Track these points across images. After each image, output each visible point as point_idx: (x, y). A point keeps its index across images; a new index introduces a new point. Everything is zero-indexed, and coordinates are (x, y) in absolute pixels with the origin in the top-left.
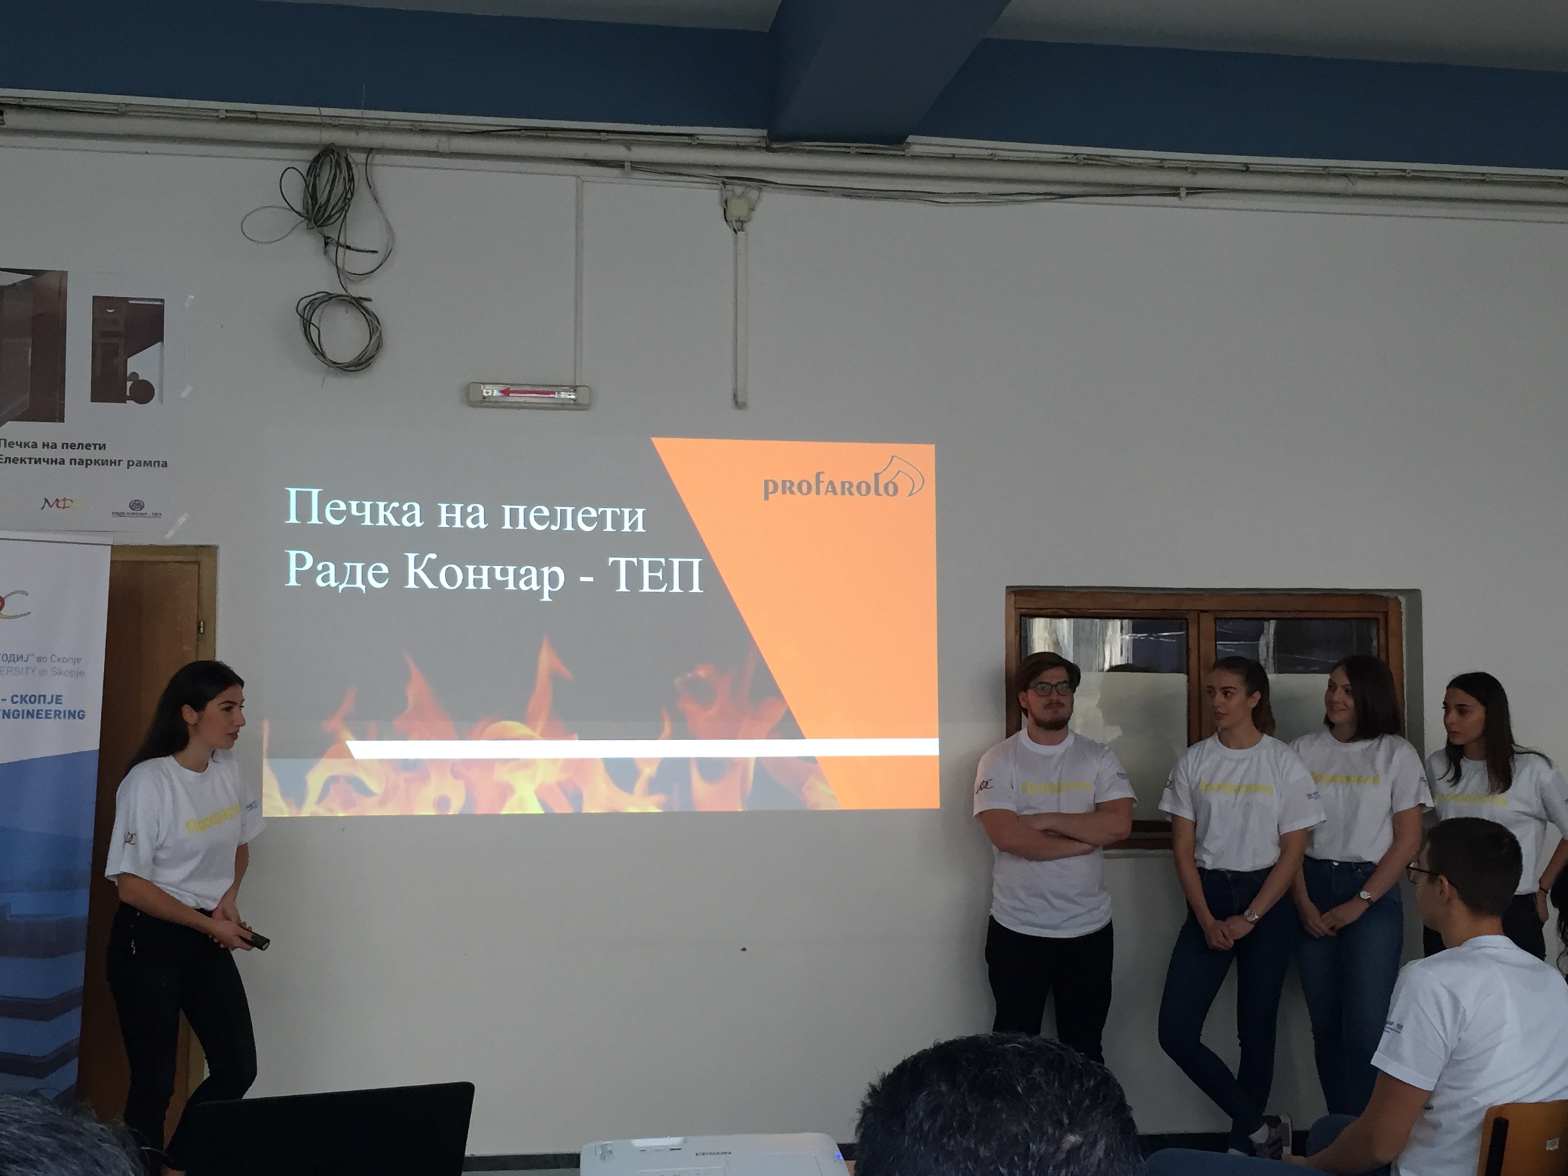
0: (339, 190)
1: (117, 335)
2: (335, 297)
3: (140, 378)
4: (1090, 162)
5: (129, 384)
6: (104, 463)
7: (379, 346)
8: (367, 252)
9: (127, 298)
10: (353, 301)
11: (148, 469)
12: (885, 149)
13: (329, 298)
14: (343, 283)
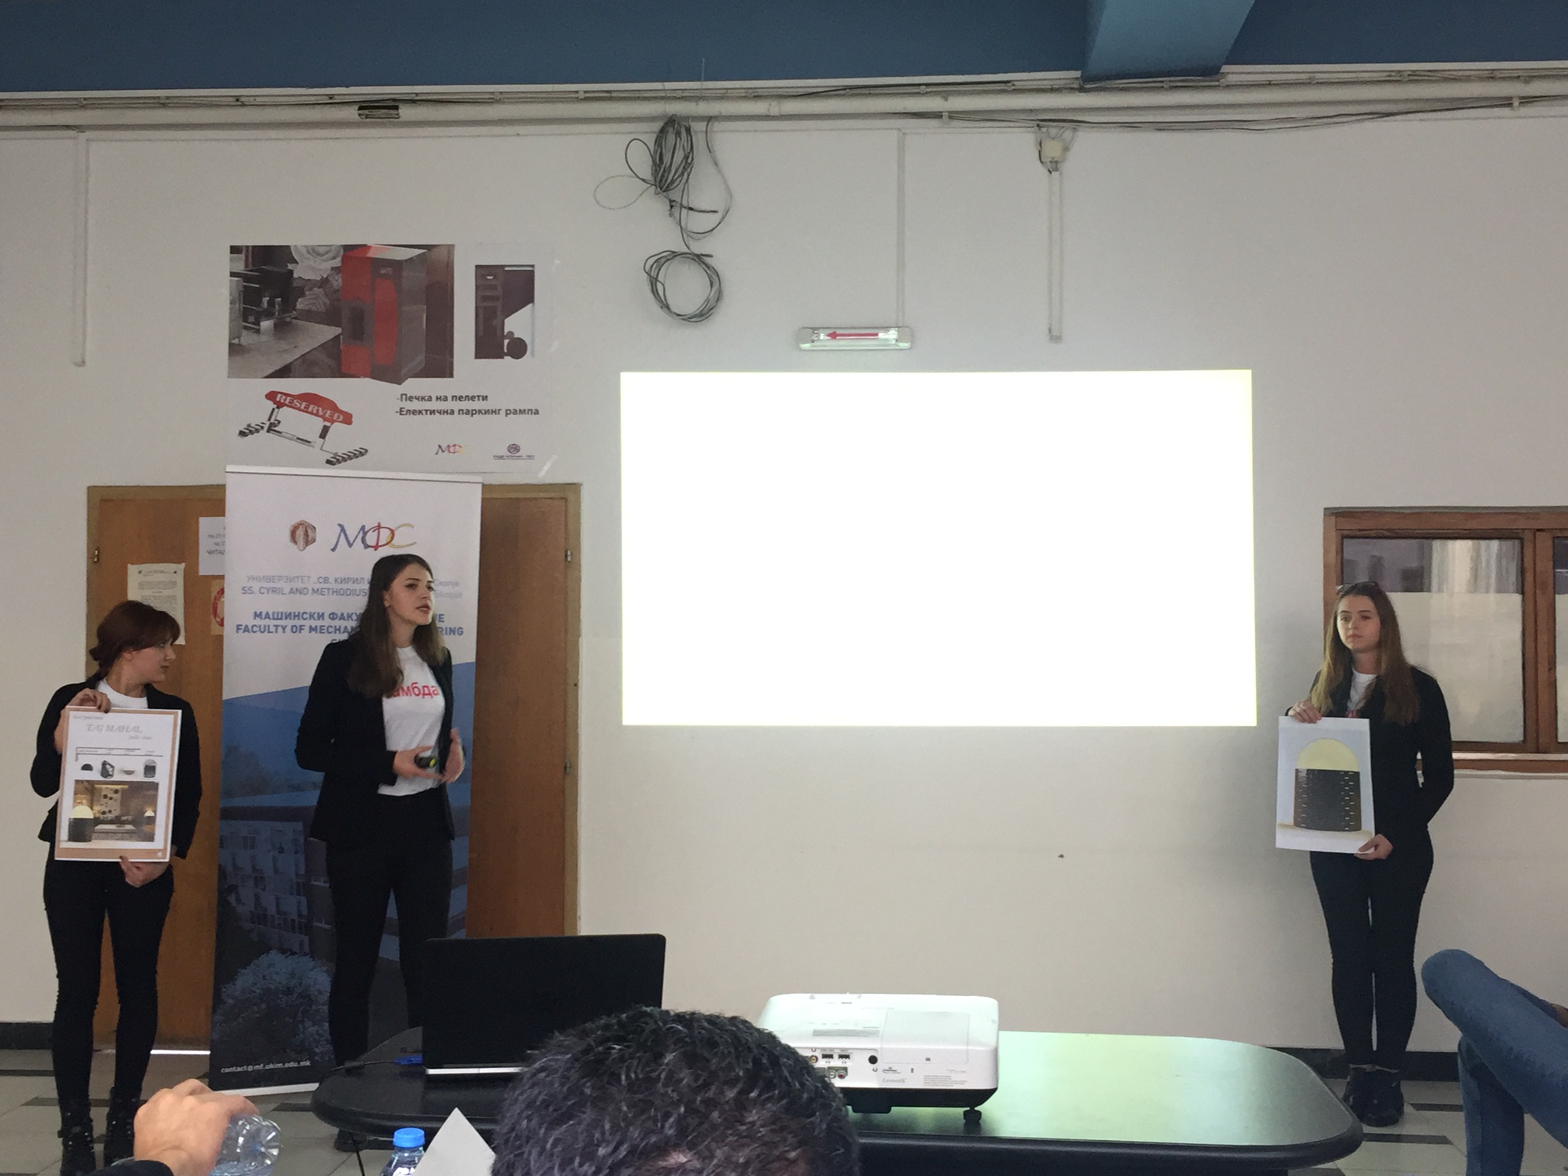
0: (679, 156)
1: (497, 298)
2: (679, 255)
3: (516, 336)
4: (1414, 78)
5: (506, 342)
6: (487, 412)
7: (719, 297)
8: (708, 212)
9: (502, 266)
10: (695, 258)
11: (523, 416)
12: (1200, 81)
13: (674, 255)
14: (686, 240)
